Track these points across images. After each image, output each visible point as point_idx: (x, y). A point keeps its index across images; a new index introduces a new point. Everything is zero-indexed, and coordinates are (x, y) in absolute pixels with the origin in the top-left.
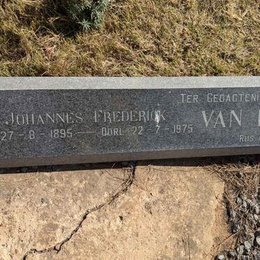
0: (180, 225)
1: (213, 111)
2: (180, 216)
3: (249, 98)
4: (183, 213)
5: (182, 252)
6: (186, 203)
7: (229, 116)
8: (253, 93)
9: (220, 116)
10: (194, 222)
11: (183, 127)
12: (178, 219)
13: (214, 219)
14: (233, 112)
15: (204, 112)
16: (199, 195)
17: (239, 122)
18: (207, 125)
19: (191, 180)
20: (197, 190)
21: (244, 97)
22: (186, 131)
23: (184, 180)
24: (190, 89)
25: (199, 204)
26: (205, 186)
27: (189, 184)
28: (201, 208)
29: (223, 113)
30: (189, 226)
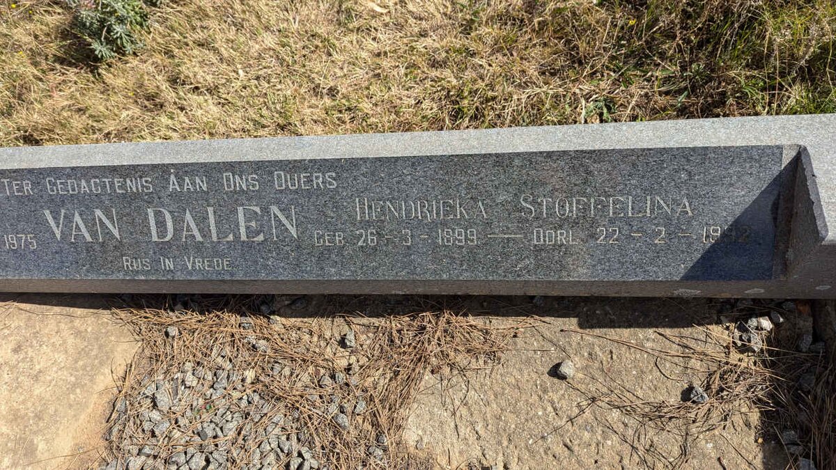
0: (23, 412)
1: (63, 211)
2: (31, 396)
3: (123, 187)
4: (37, 392)
5: (6, 459)
6: (52, 374)
7: (94, 219)
8: (127, 176)
9: (77, 218)
10: (51, 410)
11: (19, 240)
12: (24, 402)
13: (90, 410)
14: (98, 213)
15: (47, 212)
16: (81, 363)
17: (116, 233)
18: (58, 236)
19: (78, 333)
20: (82, 353)
21: (112, 184)
22: (26, 246)
23: (66, 333)
24: (15, 171)
25: (73, 379)
26: (100, 347)
27: (71, 340)
28: (74, 386)
29: (81, 215)
30: (39, 417)
